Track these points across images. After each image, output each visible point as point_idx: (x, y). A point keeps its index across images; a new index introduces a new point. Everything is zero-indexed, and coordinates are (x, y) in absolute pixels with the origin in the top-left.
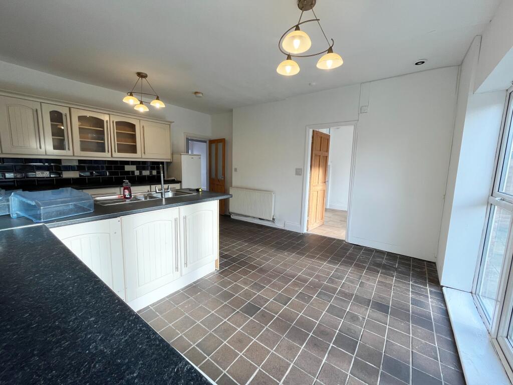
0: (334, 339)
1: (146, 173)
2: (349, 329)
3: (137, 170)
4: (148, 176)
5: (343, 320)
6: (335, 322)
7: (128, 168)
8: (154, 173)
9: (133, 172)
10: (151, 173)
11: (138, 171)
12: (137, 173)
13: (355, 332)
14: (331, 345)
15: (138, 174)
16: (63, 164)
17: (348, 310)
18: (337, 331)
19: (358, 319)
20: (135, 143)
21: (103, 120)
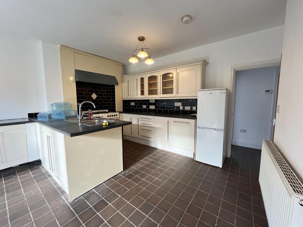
1: (188, 108)
3: (182, 106)
4: (189, 111)
7: (177, 104)
8: (194, 108)
9: (179, 107)
10: (191, 108)
11: (182, 107)
12: (181, 108)
16: (150, 102)
20: (173, 86)
21: (157, 76)
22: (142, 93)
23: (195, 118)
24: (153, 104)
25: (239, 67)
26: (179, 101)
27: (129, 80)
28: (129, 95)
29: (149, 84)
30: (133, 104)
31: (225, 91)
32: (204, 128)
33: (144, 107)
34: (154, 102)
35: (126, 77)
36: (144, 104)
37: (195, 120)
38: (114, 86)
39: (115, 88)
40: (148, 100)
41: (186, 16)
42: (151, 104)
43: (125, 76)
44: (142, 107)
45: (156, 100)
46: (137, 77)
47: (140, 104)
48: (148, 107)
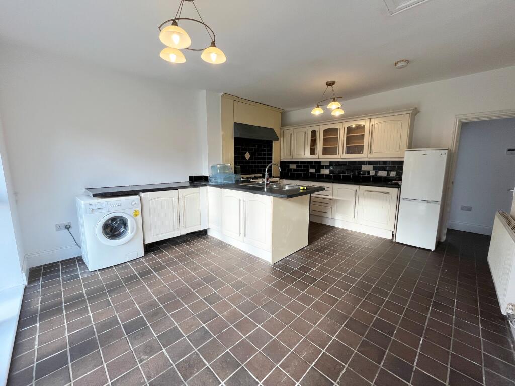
0: (145, 319)
1: (382, 174)
2: (143, 335)
3: (373, 170)
4: (385, 178)
5: (156, 336)
6: (158, 328)
7: (364, 168)
8: (393, 174)
9: (369, 172)
10: (388, 174)
11: (374, 172)
12: (372, 173)
13: (136, 339)
14: (142, 314)
15: (374, 174)
16: (322, 164)
17: (164, 350)
18: (149, 325)
19: (146, 353)
20: (363, 143)
21: (338, 129)
22: (313, 152)
23: (398, 186)
24: (327, 167)
25: (467, 118)
26: (369, 163)
27: (292, 134)
28: (290, 155)
29: (324, 139)
30: (293, 167)
31: (446, 151)
32: (411, 199)
33: (312, 171)
34: (329, 164)
35: (287, 130)
36: (312, 168)
37: (397, 189)
38: (271, 142)
39: (272, 145)
40: (320, 162)
41: (403, 61)
42: (323, 167)
43: (286, 128)
44: (308, 171)
45: (331, 162)
46: (305, 129)
47: (304, 167)
48: (318, 171)
